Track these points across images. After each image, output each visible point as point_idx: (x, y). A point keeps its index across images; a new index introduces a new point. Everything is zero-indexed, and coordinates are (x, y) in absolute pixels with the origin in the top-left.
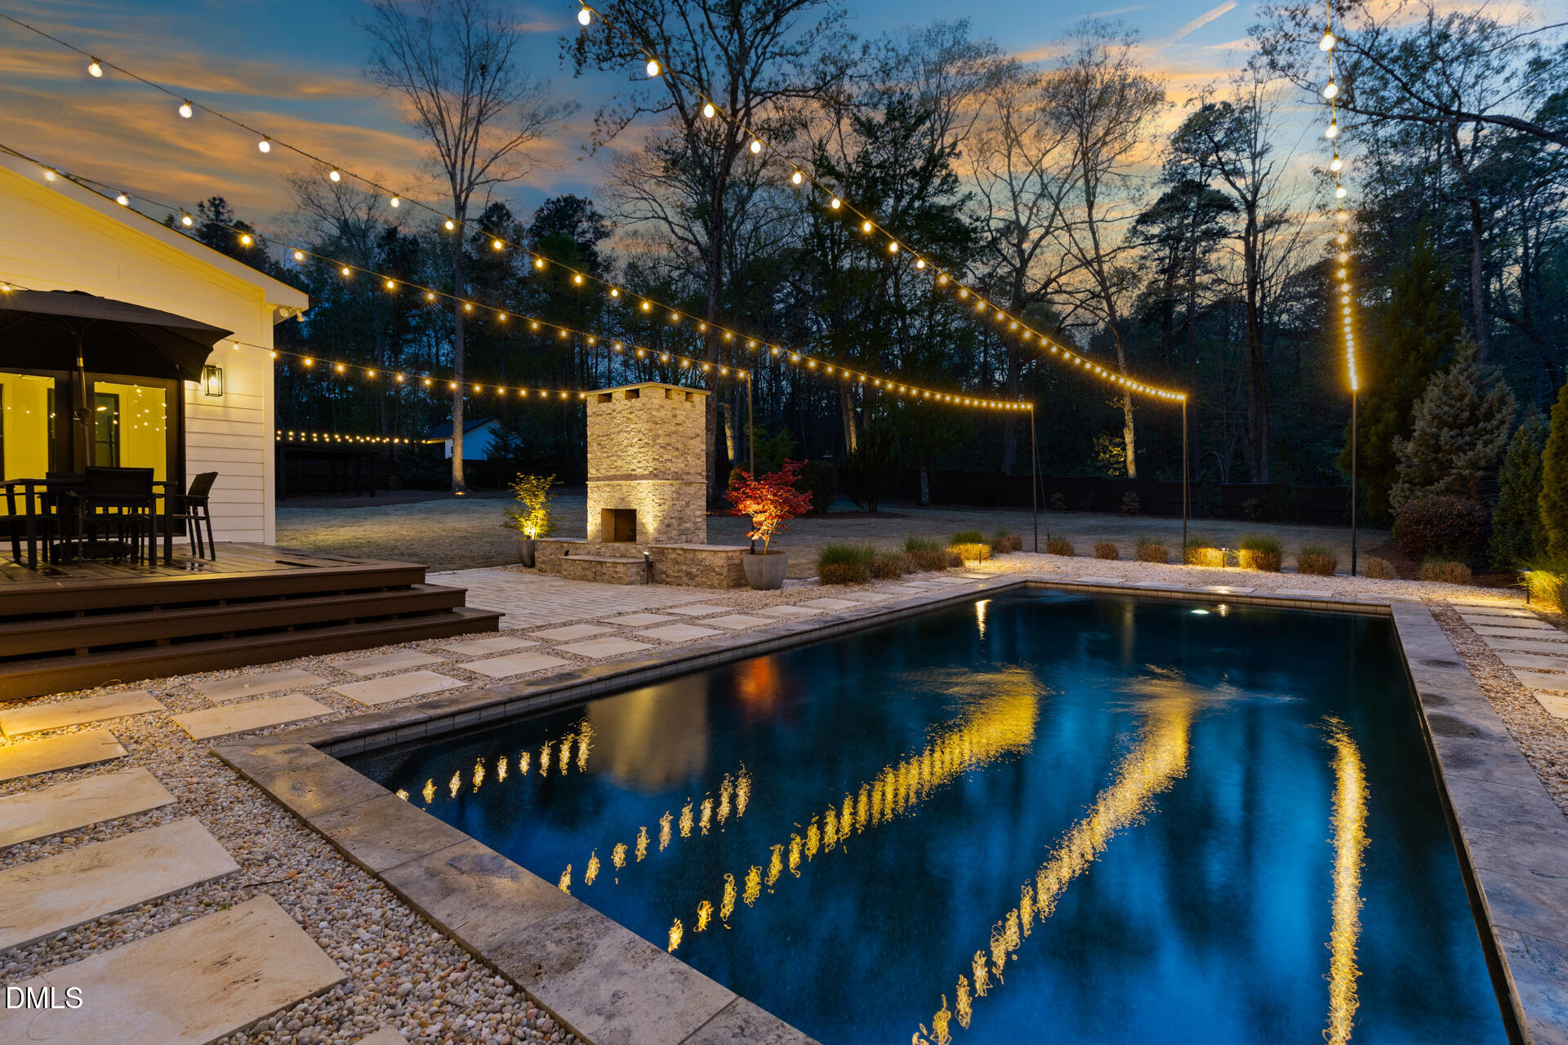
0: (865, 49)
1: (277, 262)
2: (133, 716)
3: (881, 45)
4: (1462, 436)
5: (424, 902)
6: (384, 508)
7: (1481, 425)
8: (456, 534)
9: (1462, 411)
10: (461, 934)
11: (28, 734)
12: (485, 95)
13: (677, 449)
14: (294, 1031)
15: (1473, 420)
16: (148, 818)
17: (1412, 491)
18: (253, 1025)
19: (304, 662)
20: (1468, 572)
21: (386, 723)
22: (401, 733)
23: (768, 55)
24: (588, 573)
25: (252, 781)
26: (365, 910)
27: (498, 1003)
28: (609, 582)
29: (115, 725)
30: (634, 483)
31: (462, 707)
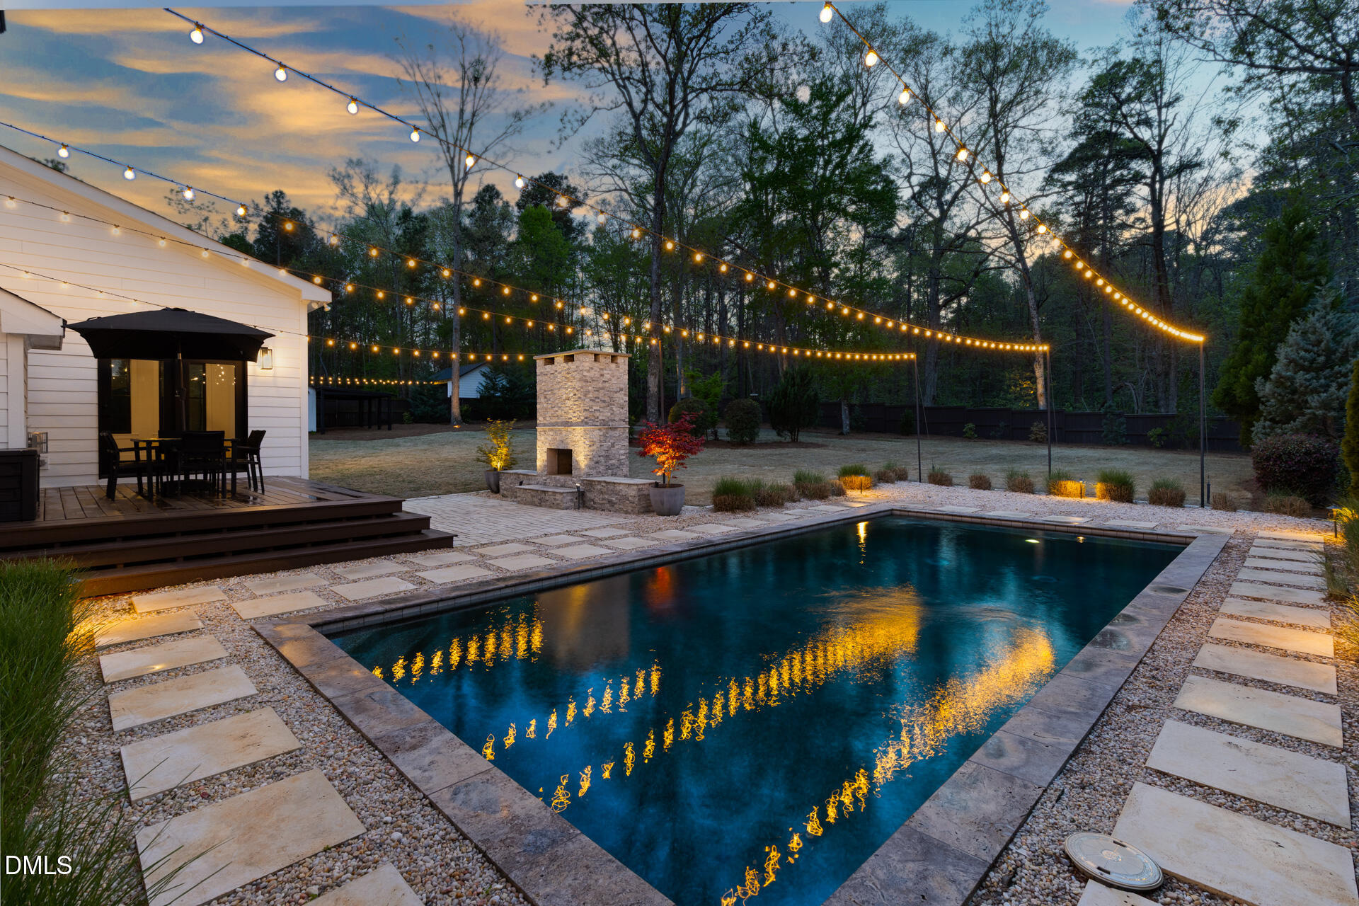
0: (785, 46)
1: (322, 239)
2: (209, 603)
3: (798, 41)
4: (1318, 378)
5: (350, 714)
6: (397, 440)
7: (1337, 368)
8: (447, 464)
9: (1319, 356)
10: (364, 731)
11: (149, 612)
12: (477, 100)
13: (604, 401)
14: (273, 768)
15: (1328, 364)
16: (214, 664)
17: (1272, 429)
18: (254, 764)
19: (316, 568)
20: (1307, 505)
21: (357, 613)
22: (367, 619)
23: (702, 56)
24: (535, 499)
25: (272, 646)
26: (319, 717)
27: (373, 762)
28: (551, 507)
29: (198, 608)
30: (570, 429)
31: (408, 603)
